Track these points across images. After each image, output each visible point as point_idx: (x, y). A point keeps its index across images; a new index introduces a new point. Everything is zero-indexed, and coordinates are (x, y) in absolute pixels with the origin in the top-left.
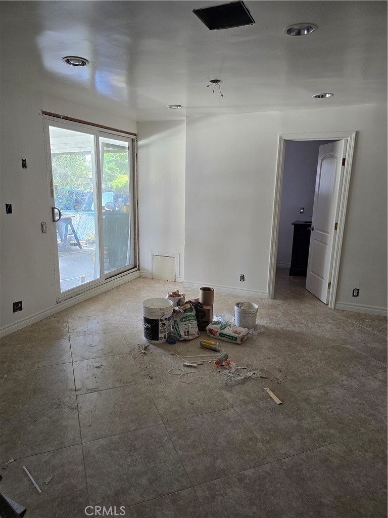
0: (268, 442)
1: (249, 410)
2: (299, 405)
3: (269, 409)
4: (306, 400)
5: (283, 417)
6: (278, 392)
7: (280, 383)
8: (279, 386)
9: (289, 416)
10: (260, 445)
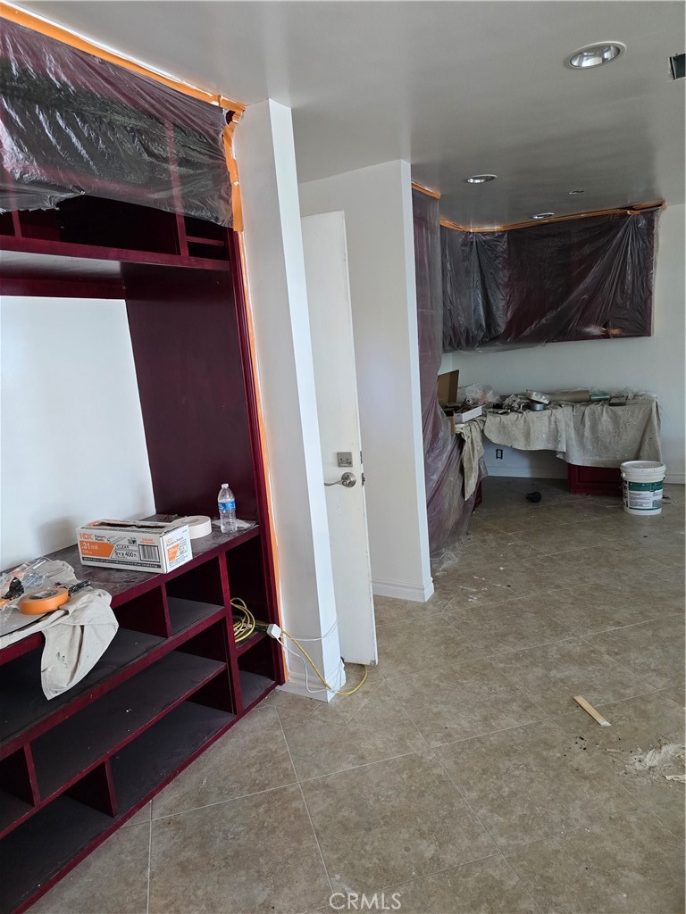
0: (593, 652)
1: (630, 687)
2: (543, 697)
3: (595, 689)
5: (573, 680)
6: (581, 720)
7: (579, 740)
8: (581, 731)
9: (562, 680)
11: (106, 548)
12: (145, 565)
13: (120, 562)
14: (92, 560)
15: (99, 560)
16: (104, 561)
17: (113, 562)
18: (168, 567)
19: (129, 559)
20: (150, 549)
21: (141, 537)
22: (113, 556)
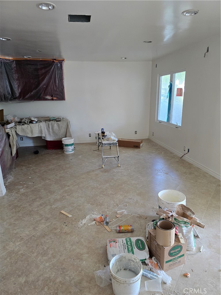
0: (63, 196)
1: (75, 203)
2: (51, 215)
3: (66, 207)
4: (47, 219)
5: (59, 206)
6: (64, 218)
7: (64, 224)
8: (64, 221)
10: (66, 195)
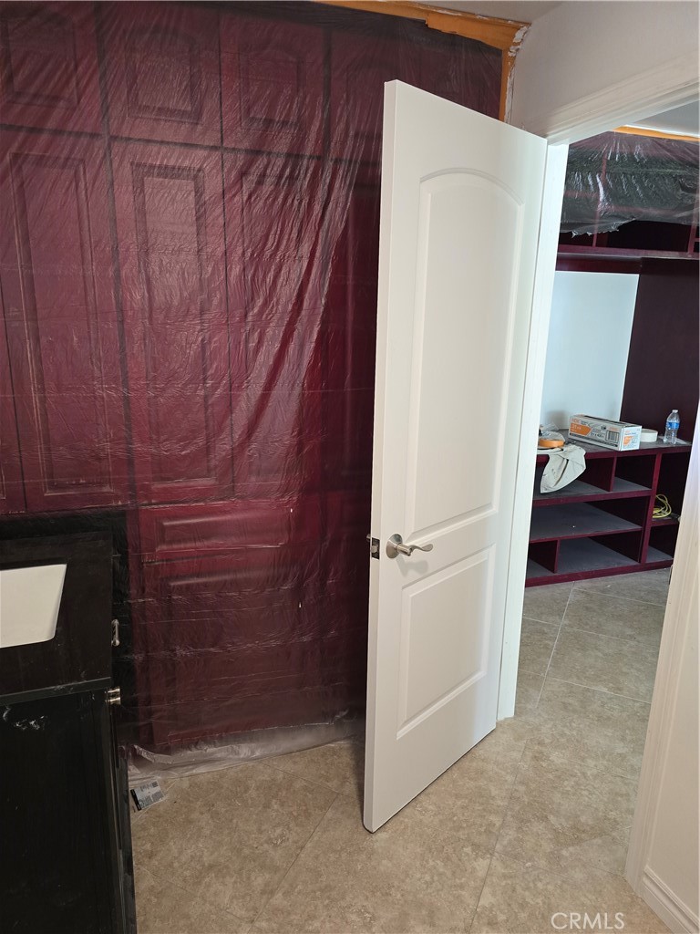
11: (586, 430)
12: (608, 444)
13: (592, 440)
14: (575, 435)
15: (580, 437)
16: (583, 437)
17: (588, 439)
18: (622, 448)
19: (599, 438)
20: (613, 435)
21: (609, 426)
22: (589, 435)
